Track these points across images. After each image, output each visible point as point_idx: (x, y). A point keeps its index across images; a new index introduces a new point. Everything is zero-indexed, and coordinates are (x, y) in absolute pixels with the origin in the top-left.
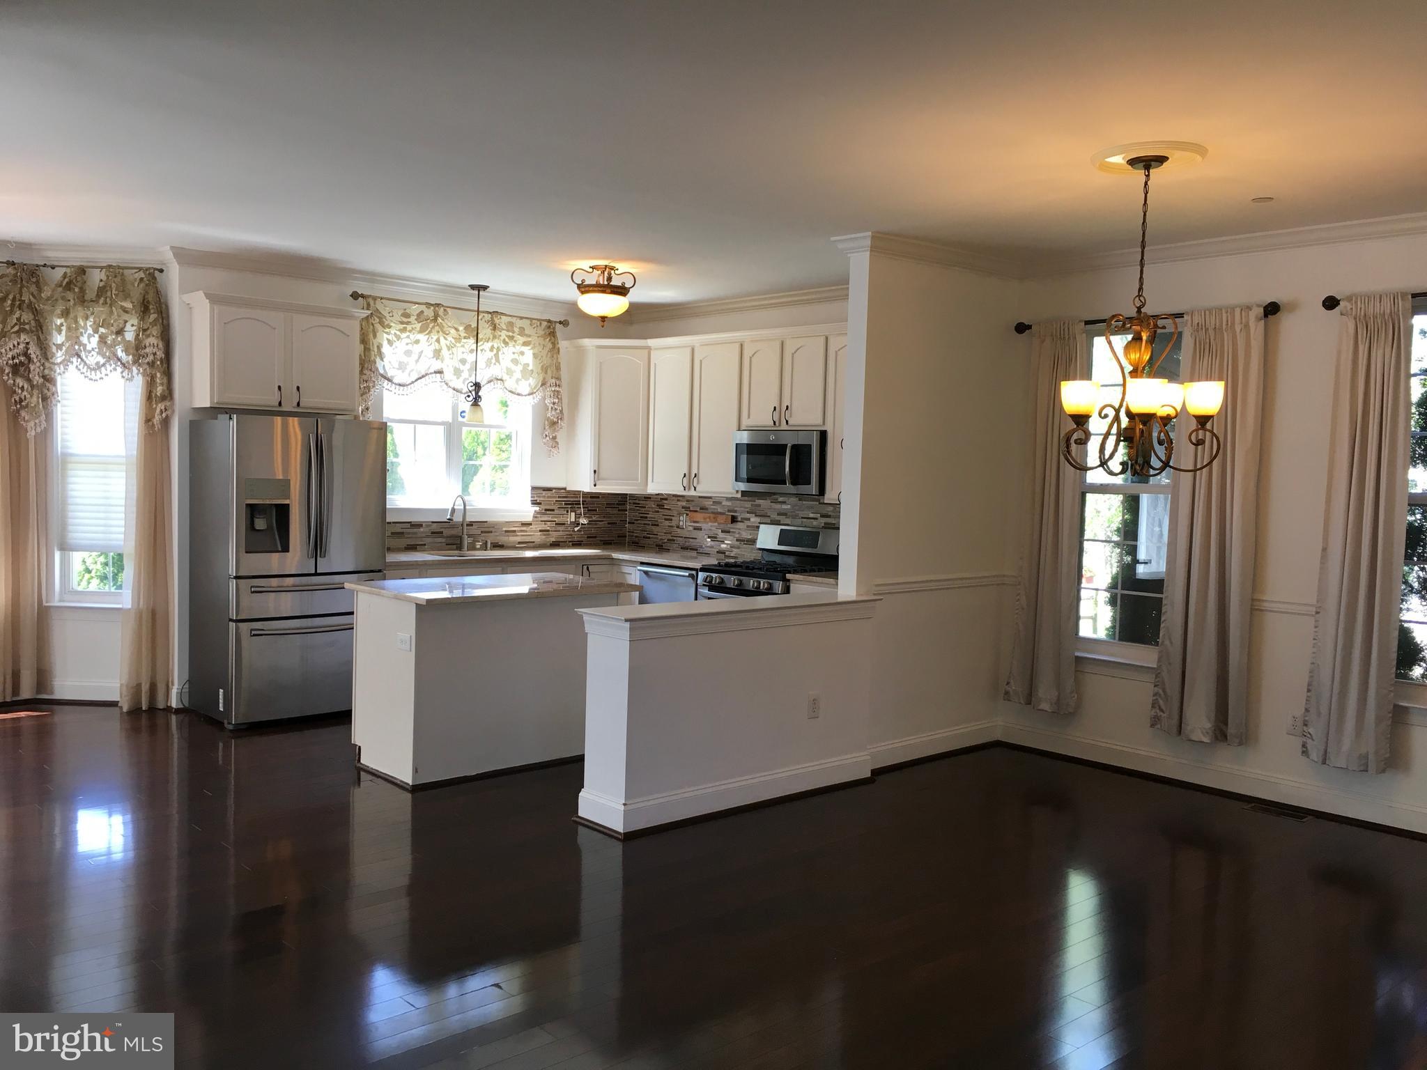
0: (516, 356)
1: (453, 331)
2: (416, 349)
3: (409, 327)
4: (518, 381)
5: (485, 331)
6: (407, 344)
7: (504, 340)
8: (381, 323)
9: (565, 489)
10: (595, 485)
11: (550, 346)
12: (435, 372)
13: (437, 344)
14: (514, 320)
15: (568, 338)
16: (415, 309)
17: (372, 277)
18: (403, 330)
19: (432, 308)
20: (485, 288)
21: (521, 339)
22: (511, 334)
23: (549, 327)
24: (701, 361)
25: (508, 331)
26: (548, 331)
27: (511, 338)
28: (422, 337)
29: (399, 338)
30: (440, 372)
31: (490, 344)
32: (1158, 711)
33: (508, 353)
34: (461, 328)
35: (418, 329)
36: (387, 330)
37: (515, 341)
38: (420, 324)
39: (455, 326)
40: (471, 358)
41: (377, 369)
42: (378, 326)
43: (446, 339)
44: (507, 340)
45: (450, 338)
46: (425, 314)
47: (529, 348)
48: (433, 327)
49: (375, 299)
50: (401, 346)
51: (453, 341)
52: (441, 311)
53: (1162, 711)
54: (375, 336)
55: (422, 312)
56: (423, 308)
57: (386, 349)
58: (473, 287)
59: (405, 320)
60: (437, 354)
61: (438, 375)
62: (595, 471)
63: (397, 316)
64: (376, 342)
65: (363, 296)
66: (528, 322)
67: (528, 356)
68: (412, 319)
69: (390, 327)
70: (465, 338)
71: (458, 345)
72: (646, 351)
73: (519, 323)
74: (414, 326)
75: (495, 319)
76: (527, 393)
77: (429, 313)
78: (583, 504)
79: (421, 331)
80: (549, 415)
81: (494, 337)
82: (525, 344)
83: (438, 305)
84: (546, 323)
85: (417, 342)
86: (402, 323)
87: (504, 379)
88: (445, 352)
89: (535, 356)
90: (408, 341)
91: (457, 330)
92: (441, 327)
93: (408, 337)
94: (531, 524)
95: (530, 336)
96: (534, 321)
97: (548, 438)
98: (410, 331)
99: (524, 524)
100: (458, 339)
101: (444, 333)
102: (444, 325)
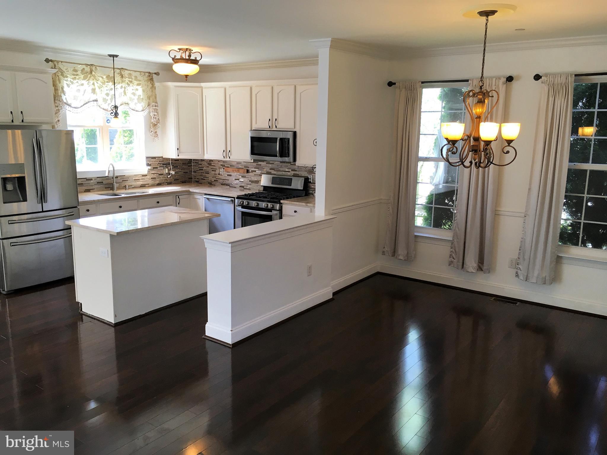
0: (134, 91)
1: (100, 79)
2: (82, 88)
3: (77, 77)
4: (136, 104)
5: (118, 78)
6: (77, 86)
7: (127, 83)
8: (62, 75)
9: (162, 157)
10: (178, 156)
11: (151, 86)
12: (93, 101)
13: (93, 86)
14: (131, 72)
15: (160, 81)
16: (80, 67)
17: (55, 50)
18: (75, 79)
19: (89, 67)
20: (117, 56)
21: (136, 82)
22: (131, 80)
23: (150, 76)
24: (230, 95)
25: (129, 78)
26: (149, 78)
27: (131, 82)
28: (84, 82)
29: (72, 83)
30: (96, 101)
31: (120, 85)
32: (452, 259)
33: (130, 90)
34: (105, 77)
35: (82, 78)
36: (66, 79)
37: (133, 83)
38: (83, 75)
39: (102, 76)
40: (112, 92)
41: (62, 100)
42: (61, 77)
43: (97, 83)
44: (129, 83)
45: (99, 82)
46: (86, 70)
47: (140, 87)
48: (90, 77)
49: (58, 62)
50: (74, 87)
51: (101, 84)
52: (94, 68)
53: (454, 258)
54: (60, 82)
55: (84, 69)
56: (84, 66)
57: (66, 89)
58: (110, 56)
59: (76, 73)
60: (94, 91)
61: (95, 102)
62: (178, 149)
63: (71, 70)
64: (60, 85)
65: (51, 61)
66: (139, 73)
67: (140, 91)
68: (79, 73)
69: (67, 77)
70: (107, 82)
71: (104, 86)
72: (200, 89)
73: (134, 74)
74: (80, 76)
75: (122, 72)
76: (141, 110)
77: (88, 69)
78: (171, 164)
79: (84, 79)
80: (152, 121)
81: (123, 82)
82: (138, 85)
83: (92, 65)
84: (147, 74)
85: (82, 85)
86: (74, 75)
87: (129, 103)
88: (97, 90)
89: (143, 91)
90: (77, 84)
91: (103, 78)
92: (94, 76)
93: (77, 82)
94: (147, 175)
95: (140, 81)
96: (142, 73)
97: (152, 133)
98: (78, 79)
99: (143, 176)
100: (104, 83)
101: (96, 80)
102: (96, 75)
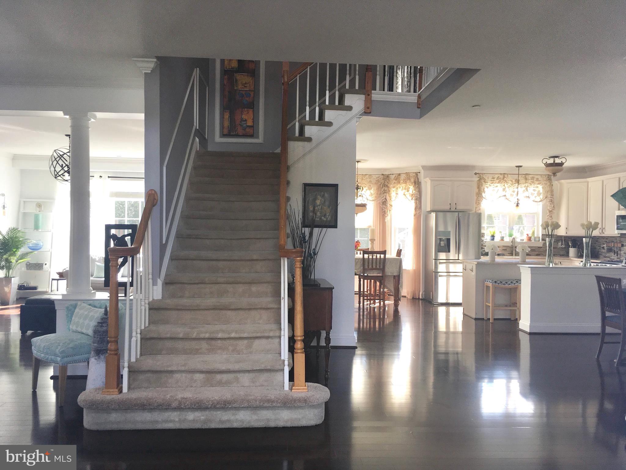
0: (535, 188)
1: (510, 182)
2: (496, 189)
3: (494, 182)
4: (535, 197)
5: (522, 180)
6: (493, 187)
7: (530, 183)
8: (485, 182)
9: (557, 235)
10: (566, 233)
11: (549, 184)
12: (503, 196)
13: (504, 187)
14: (534, 176)
15: (557, 180)
16: (496, 176)
17: (483, 168)
18: (493, 183)
19: (502, 175)
20: (521, 166)
21: (537, 182)
22: (532, 181)
23: (548, 177)
24: (606, 185)
25: (531, 180)
26: (548, 179)
27: (533, 182)
28: (498, 185)
29: (490, 185)
30: (505, 196)
31: (524, 185)
33: (531, 188)
34: (514, 181)
35: (497, 182)
36: (486, 184)
37: (535, 183)
38: (498, 180)
39: (512, 180)
40: (516, 190)
41: (482, 196)
42: (483, 183)
43: (507, 185)
44: (531, 183)
45: (509, 184)
46: (500, 177)
47: (540, 185)
48: (503, 181)
49: (482, 174)
50: (491, 188)
51: (510, 185)
52: (506, 176)
54: (482, 186)
55: (499, 176)
56: (499, 175)
57: (486, 189)
58: (517, 167)
59: (493, 180)
60: (504, 190)
61: (504, 197)
62: (566, 228)
63: (490, 179)
64: (482, 188)
65: (478, 173)
66: (540, 176)
67: (540, 188)
68: (495, 179)
69: (487, 182)
70: (515, 184)
71: (512, 186)
72: (586, 183)
73: (536, 177)
74: (496, 181)
75: (526, 176)
76: (539, 201)
77: (502, 177)
78: (564, 241)
79: (499, 183)
80: (549, 208)
81: (526, 182)
82: (539, 184)
83: (504, 174)
84: (547, 176)
85: (497, 186)
86: (491, 181)
87: (530, 197)
88: (507, 189)
89: (543, 188)
90: (494, 186)
91: (512, 181)
92: (506, 181)
93: (494, 185)
94: (542, 248)
95: (540, 181)
96: (542, 176)
97: (548, 217)
98: (495, 183)
99: (539, 247)
100: (512, 184)
101: (506, 182)
102: (507, 180)
